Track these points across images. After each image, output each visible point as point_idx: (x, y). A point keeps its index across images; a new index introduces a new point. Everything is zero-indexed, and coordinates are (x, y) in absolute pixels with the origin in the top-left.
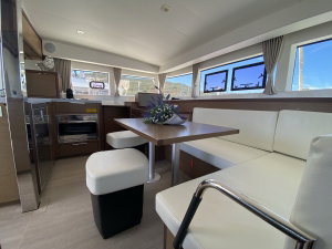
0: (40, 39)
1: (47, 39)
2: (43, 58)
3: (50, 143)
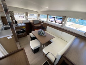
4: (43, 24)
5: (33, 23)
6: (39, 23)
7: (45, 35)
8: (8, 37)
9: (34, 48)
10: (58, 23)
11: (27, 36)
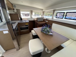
0: (12, 4)
1: (14, 4)
2: (14, 9)
3: (19, 32)
4: (47, 21)
5: (37, 20)
6: (43, 21)
7: (52, 34)
8: (3, 32)
9: (33, 53)
10: (70, 19)
11: (29, 33)
